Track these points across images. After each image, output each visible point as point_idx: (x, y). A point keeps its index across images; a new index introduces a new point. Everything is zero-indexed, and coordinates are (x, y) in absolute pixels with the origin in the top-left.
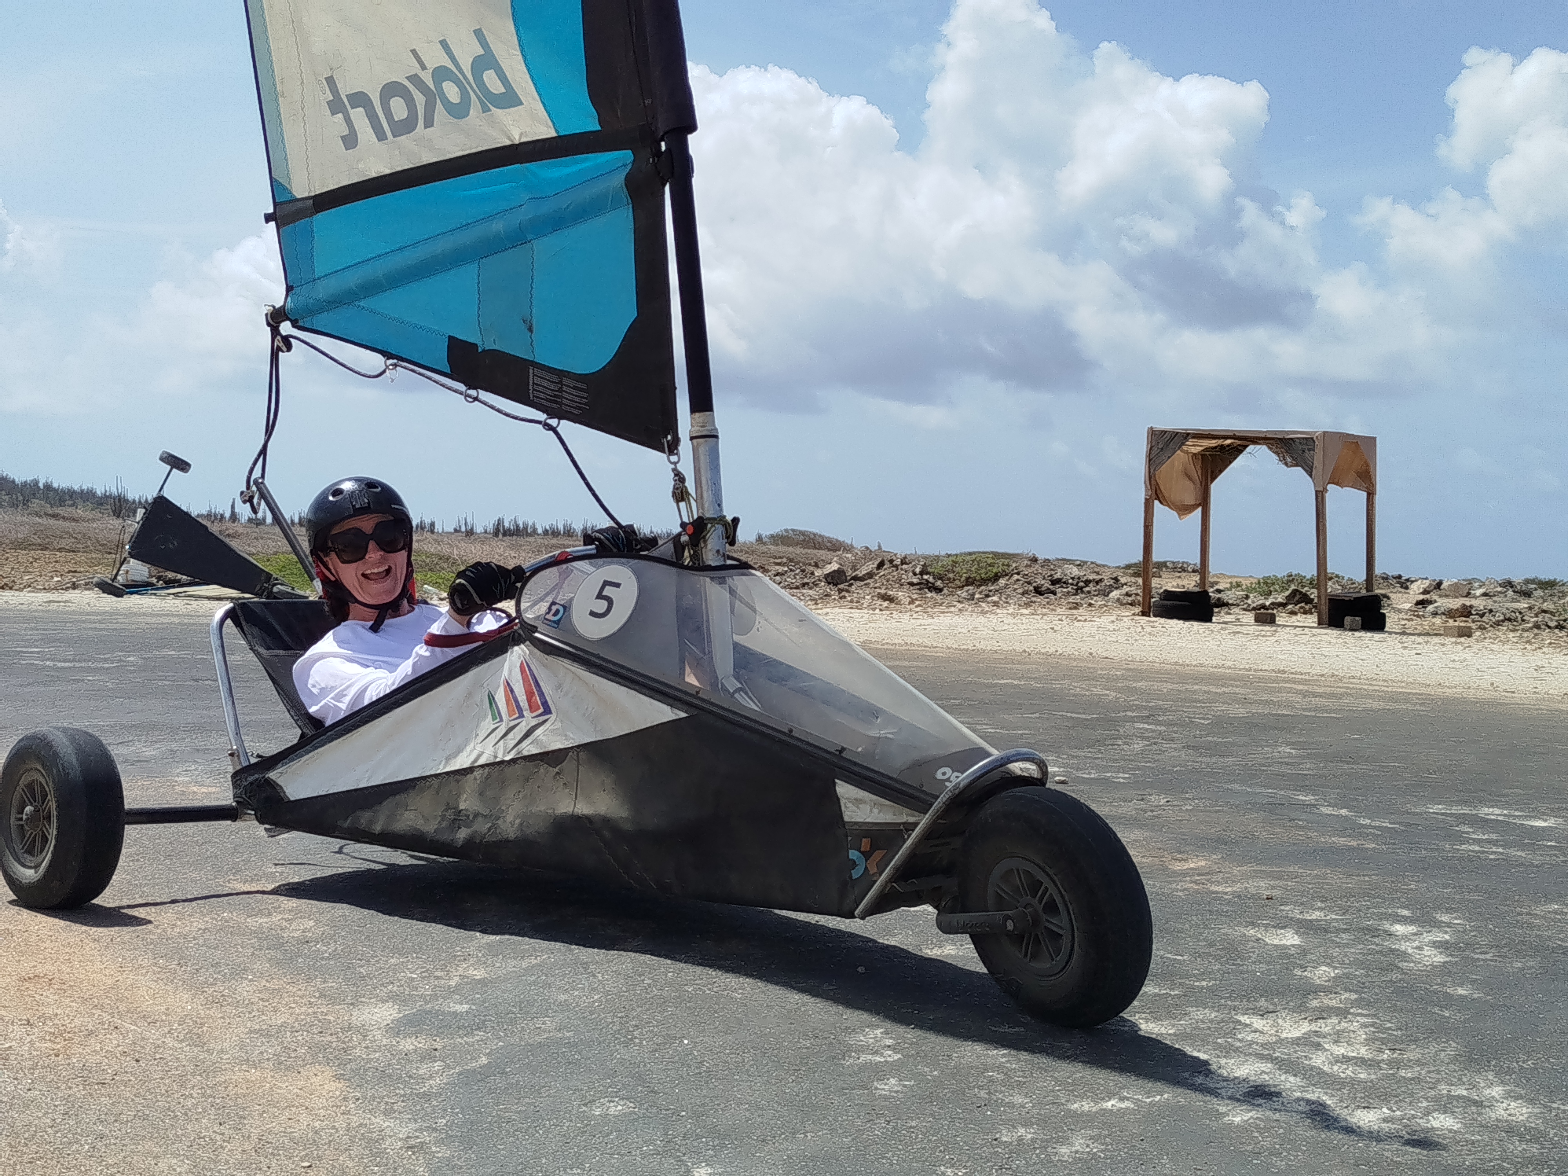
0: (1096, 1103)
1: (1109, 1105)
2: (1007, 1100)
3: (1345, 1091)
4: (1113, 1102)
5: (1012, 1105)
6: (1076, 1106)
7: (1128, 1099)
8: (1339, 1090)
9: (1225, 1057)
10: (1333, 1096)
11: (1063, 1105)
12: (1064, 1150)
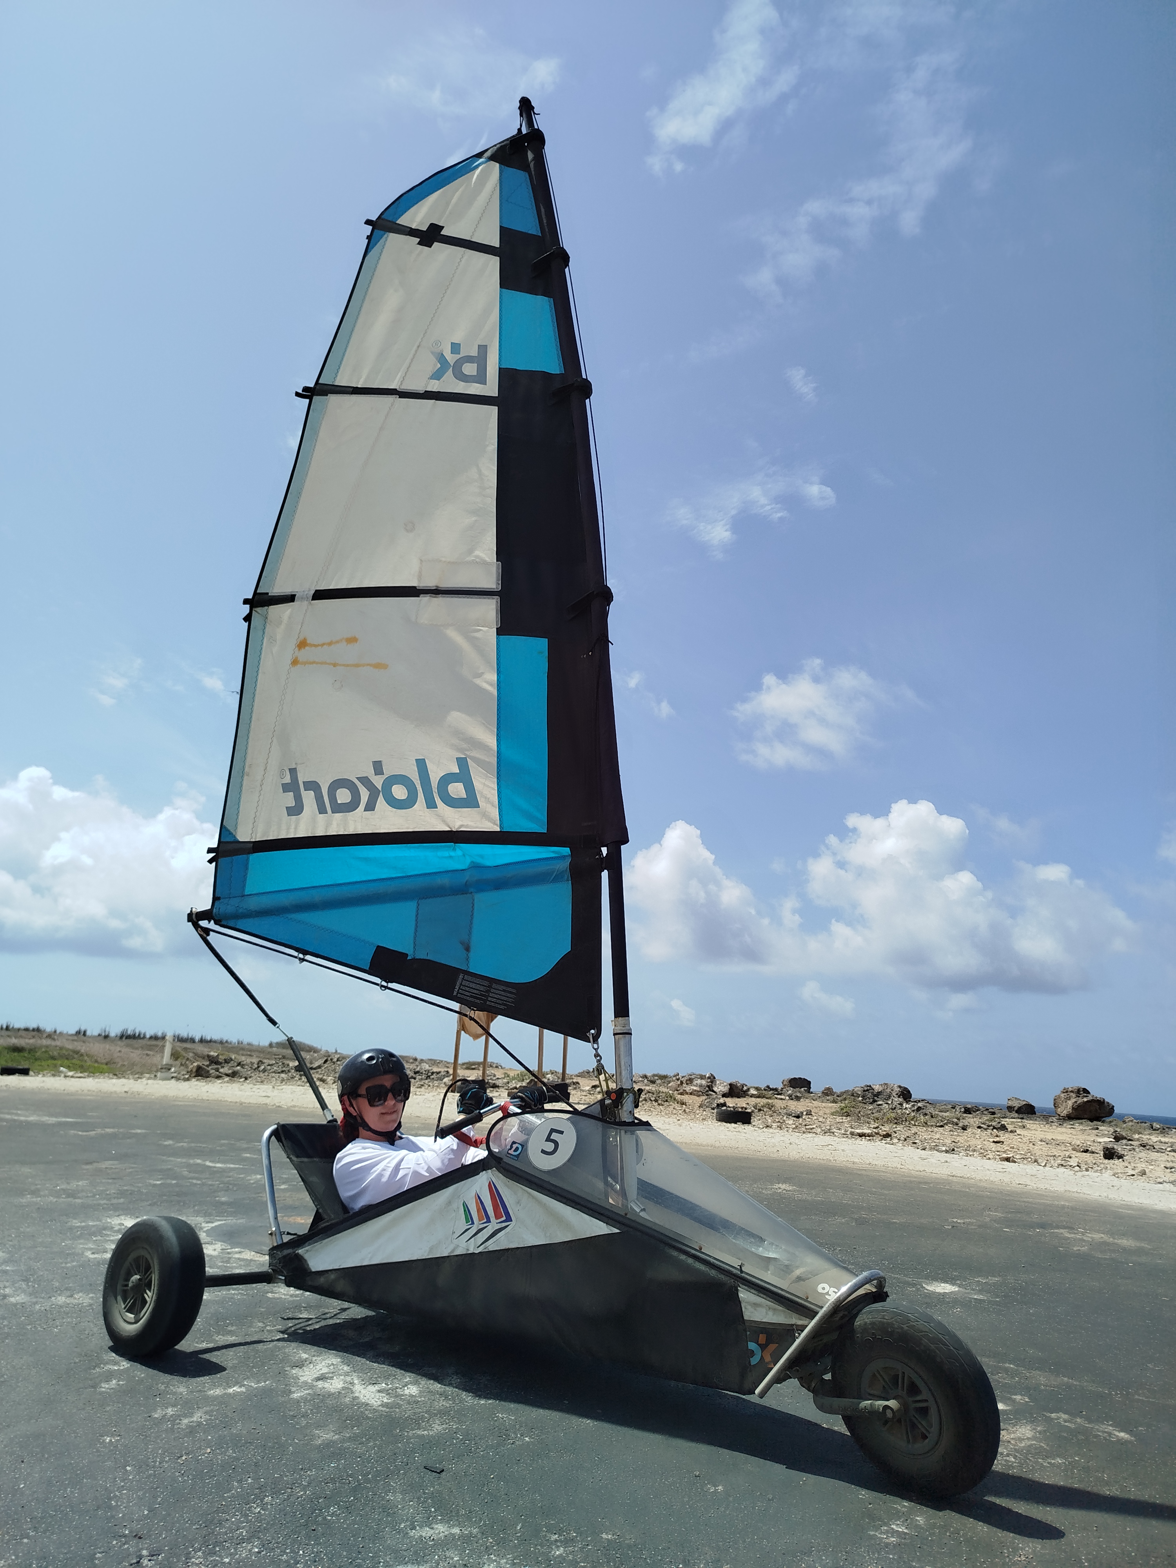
0: (225, 1389)
1: (231, 1391)
2: (174, 1390)
3: (369, 1374)
4: (234, 1389)
5: (175, 1393)
6: (212, 1392)
7: (244, 1385)
8: (366, 1373)
9: (318, 1356)
10: (361, 1377)
11: (204, 1391)
12: (185, 1421)
